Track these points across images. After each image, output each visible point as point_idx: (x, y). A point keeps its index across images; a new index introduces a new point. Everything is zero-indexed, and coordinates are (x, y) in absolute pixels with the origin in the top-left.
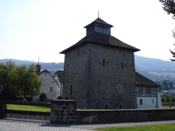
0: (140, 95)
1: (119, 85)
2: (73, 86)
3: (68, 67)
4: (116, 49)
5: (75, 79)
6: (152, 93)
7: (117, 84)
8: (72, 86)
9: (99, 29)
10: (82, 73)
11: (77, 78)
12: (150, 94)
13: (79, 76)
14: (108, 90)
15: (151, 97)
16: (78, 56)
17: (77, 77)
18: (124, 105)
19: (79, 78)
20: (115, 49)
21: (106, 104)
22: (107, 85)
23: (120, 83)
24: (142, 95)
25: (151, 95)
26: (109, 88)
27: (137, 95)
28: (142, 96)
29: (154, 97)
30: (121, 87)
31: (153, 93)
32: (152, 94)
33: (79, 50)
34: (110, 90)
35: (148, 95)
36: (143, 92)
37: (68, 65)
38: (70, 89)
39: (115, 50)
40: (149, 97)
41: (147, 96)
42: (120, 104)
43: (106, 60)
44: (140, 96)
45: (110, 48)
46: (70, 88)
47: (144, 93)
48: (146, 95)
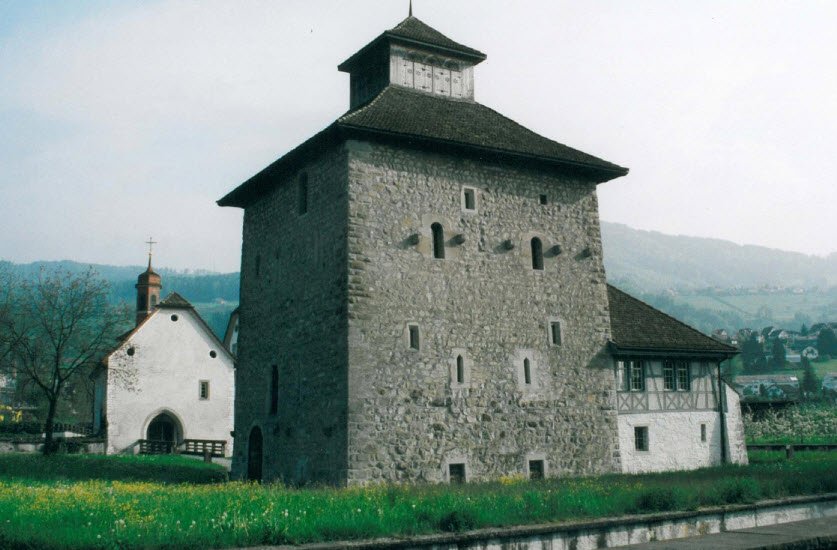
0: (635, 403)
1: (524, 353)
2: (284, 368)
3: (258, 270)
4: (497, 169)
5: (290, 335)
6: (694, 388)
7: (512, 352)
8: (280, 372)
9: (413, 71)
10: (323, 296)
11: (301, 327)
12: (685, 396)
13: (307, 317)
14: (466, 385)
15: (693, 408)
16: (303, 209)
17: (301, 321)
18: (548, 459)
19: (308, 323)
20: (493, 168)
21: (457, 461)
22: (459, 359)
23: (527, 346)
24: (644, 401)
25: (689, 401)
26: (467, 375)
27: (621, 402)
28: (646, 410)
29: (706, 410)
30: (533, 366)
31: (702, 388)
32: (697, 393)
33: (305, 179)
34: (475, 386)
35: (676, 401)
36: (651, 388)
37: (258, 259)
38: (268, 387)
39: (494, 173)
40: (680, 409)
41: (672, 407)
42: (532, 456)
43: (451, 228)
44: (632, 411)
45: (466, 162)
46: (269, 379)
47: (657, 392)
48: (668, 402)
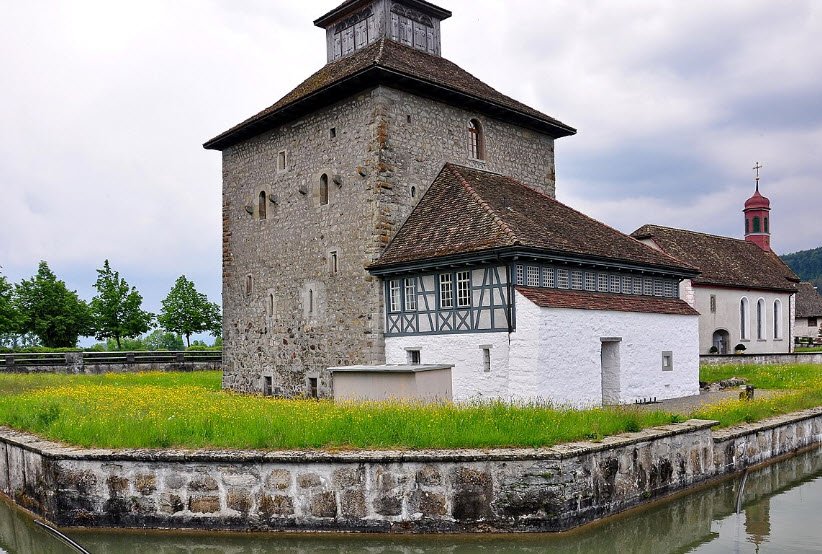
0: (405, 325)
1: (311, 285)
6: (476, 303)
7: (302, 285)
9: (340, 41)
12: (463, 313)
15: (474, 329)
18: (320, 377)
21: (268, 374)
22: (272, 297)
23: (313, 279)
24: (414, 323)
25: (468, 320)
27: (391, 325)
28: (417, 333)
29: (493, 330)
30: (315, 295)
31: (486, 302)
32: (480, 308)
34: (279, 317)
35: (450, 321)
36: (422, 307)
40: (456, 331)
41: (446, 328)
42: (308, 375)
44: (403, 333)
47: (428, 312)
48: (441, 322)
